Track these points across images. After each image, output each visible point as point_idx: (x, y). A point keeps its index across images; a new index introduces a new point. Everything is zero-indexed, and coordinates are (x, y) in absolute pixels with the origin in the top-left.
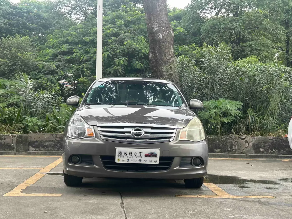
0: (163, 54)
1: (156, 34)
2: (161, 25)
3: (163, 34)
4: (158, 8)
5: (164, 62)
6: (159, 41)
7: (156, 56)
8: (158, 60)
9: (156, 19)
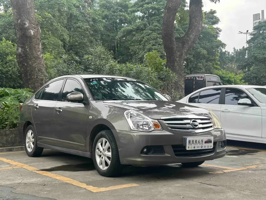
0: (34, 50)
1: (28, 30)
2: (31, 22)
3: (34, 31)
4: (28, 5)
5: (34, 58)
6: (30, 37)
7: (27, 51)
8: (28, 55)
9: (26, 16)
